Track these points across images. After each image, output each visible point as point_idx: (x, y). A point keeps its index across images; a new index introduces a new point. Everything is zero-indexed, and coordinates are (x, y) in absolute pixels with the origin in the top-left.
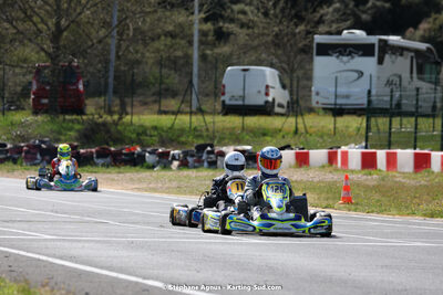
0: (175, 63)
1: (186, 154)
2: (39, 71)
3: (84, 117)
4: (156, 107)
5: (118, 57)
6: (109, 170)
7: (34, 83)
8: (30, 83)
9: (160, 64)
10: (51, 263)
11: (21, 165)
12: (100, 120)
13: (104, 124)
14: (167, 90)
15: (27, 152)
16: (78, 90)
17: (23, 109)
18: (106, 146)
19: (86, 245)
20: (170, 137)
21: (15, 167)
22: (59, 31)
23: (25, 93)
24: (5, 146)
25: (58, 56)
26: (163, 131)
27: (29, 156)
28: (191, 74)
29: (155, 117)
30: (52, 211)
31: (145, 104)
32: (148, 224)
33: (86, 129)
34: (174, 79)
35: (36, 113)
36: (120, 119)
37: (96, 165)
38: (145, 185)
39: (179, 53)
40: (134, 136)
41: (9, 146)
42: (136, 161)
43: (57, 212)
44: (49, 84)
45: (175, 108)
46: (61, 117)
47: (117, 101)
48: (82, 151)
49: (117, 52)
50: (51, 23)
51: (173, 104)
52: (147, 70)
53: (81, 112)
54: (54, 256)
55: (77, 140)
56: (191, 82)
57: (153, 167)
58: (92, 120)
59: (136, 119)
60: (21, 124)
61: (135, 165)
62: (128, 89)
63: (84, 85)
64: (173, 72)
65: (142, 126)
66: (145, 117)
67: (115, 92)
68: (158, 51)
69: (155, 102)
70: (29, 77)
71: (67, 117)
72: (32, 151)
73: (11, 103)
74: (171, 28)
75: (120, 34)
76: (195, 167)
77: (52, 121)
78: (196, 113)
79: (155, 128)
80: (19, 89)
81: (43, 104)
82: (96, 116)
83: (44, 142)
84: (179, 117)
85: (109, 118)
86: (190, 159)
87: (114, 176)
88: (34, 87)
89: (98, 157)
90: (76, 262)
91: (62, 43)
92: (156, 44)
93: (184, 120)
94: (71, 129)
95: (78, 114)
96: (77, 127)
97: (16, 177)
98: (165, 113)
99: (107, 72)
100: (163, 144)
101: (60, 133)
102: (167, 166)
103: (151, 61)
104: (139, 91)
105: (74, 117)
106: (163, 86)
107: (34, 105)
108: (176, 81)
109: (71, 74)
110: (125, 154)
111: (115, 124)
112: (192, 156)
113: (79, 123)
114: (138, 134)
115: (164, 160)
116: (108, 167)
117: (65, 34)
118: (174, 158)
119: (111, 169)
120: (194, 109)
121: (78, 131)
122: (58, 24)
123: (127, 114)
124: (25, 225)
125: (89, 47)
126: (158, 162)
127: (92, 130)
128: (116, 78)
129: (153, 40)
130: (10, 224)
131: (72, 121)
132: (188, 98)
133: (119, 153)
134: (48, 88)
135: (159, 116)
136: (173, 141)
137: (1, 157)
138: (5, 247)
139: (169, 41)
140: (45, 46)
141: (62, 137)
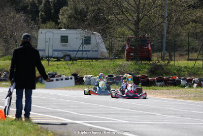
0: (196, 35)
1: (200, 80)
2: (129, 40)
3: (151, 62)
4: (187, 57)
5: (168, 33)
6: (162, 88)
7: (127, 45)
8: (125, 46)
9: (189, 35)
11: (120, 86)
12: (159, 64)
13: (161, 66)
14: (193, 49)
16: (148, 48)
17: (123, 58)
18: (161, 76)
20: (194, 72)
22: (139, 20)
23: (123, 51)
25: (138, 32)
26: (189, 68)
29: (186, 62)
30: (130, 109)
31: (181, 55)
32: (175, 115)
33: (152, 68)
35: (128, 60)
36: (168, 63)
37: (156, 85)
38: (178, 96)
39: (198, 30)
40: (175, 71)
41: (114, 76)
42: (176, 84)
44: (133, 46)
45: (196, 58)
46: (140, 62)
47: (168, 54)
48: (150, 79)
49: (167, 30)
50: (135, 16)
51: (195, 55)
52: (183, 39)
55: (147, 73)
57: (185, 86)
58: (155, 64)
59: (176, 63)
60: (120, 66)
61: (176, 86)
62: (173, 48)
63: (151, 47)
64: (196, 39)
65: (179, 66)
66: (180, 62)
67: (166, 50)
68: (188, 29)
69: (187, 54)
70: (125, 43)
71: (143, 62)
73: (117, 55)
74: (194, 18)
75: (169, 21)
77: (135, 64)
79: (185, 67)
80: (120, 49)
81: (131, 56)
82: (157, 62)
84: (197, 62)
85: (163, 63)
86: (202, 83)
87: (164, 91)
88: (127, 47)
89: (157, 82)
91: (140, 25)
92: (187, 26)
93: (200, 63)
94: (145, 68)
96: (148, 67)
98: (191, 60)
99: (162, 40)
100: (190, 75)
101: (139, 70)
102: (191, 86)
103: (184, 35)
104: (179, 49)
105: (147, 62)
106: (190, 47)
107: (127, 56)
108: (197, 44)
109: (145, 41)
110: (171, 80)
111: (166, 65)
113: (148, 65)
114: (177, 71)
115: (190, 83)
116: (162, 86)
117: (142, 21)
118: (194, 82)
119: (164, 88)
121: (148, 69)
122: (138, 16)
123: (172, 60)
125: (153, 28)
126: (187, 84)
127: (155, 68)
128: (167, 43)
129: (185, 24)
130: (108, 116)
131: (145, 64)
133: (168, 80)
134: (133, 48)
135: (188, 62)
136: (194, 74)
137: (111, 81)
138: (102, 126)
139: (194, 25)
140: (132, 27)
141: (140, 72)
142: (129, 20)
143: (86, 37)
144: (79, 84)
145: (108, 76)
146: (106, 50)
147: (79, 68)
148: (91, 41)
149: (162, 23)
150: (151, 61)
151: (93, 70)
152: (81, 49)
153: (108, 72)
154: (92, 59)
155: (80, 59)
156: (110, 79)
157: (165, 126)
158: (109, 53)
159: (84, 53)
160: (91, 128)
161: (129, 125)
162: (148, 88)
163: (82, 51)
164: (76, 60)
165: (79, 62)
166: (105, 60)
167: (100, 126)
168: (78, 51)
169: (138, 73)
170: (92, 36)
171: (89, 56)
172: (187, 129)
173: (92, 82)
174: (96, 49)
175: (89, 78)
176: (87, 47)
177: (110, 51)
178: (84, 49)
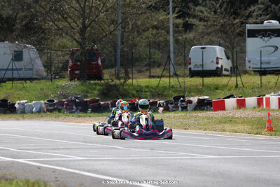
0: (159, 45)
1: (167, 102)
2: (73, 53)
3: (102, 82)
4: (148, 73)
5: (122, 43)
7: (70, 61)
8: (67, 62)
9: (149, 46)
10: (82, 175)
11: (64, 113)
12: (113, 83)
13: (115, 86)
14: (154, 62)
15: (67, 105)
16: (98, 64)
17: (64, 77)
19: (105, 162)
20: (157, 92)
21: (60, 114)
22: (85, 27)
23: (64, 68)
24: (54, 101)
25: (85, 43)
26: (152, 88)
27: (68, 107)
28: (169, 51)
29: (148, 80)
30: (83, 142)
31: (140, 72)
33: (104, 89)
34: (158, 55)
35: (70, 80)
36: (125, 82)
39: (161, 39)
40: (134, 92)
41: (55, 101)
42: (136, 108)
43: (86, 142)
44: (79, 61)
45: (160, 74)
46: (88, 82)
47: (123, 71)
48: (102, 103)
49: (122, 39)
50: (80, 22)
51: (158, 71)
52: (141, 50)
53: (100, 78)
54: (84, 170)
55: (98, 95)
56: (169, 57)
58: (107, 83)
59: (135, 82)
60: (62, 87)
61: (135, 111)
62: (129, 62)
63: (101, 61)
64: (157, 50)
65: (139, 86)
66: (140, 80)
67: (121, 65)
68: (147, 37)
69: (147, 70)
70: (67, 57)
71: (92, 82)
72: (70, 104)
73: (56, 74)
74: (156, 23)
75: (123, 28)
76: (173, 111)
77: (82, 85)
78: (173, 77)
79: (147, 87)
80: (61, 65)
81: (76, 74)
82: (110, 81)
83: (77, 98)
84: (162, 79)
85: (118, 82)
86: (170, 106)
88: (71, 63)
89: (111, 107)
90: (98, 174)
91: (87, 35)
92: (146, 34)
93: (165, 81)
94: (95, 89)
95: (98, 80)
96: (98, 87)
97: (60, 121)
98: (153, 77)
99: (116, 52)
100: (153, 96)
101: (88, 92)
102: (155, 111)
103: (143, 44)
104: (137, 63)
105: (96, 81)
106: (152, 60)
107: (70, 75)
108: (160, 56)
109: (93, 55)
111: (122, 85)
112: (172, 104)
113: (99, 85)
114: (137, 91)
115: (154, 107)
117: (88, 29)
118: (160, 106)
120: (172, 74)
121: (99, 90)
122: (83, 23)
123: (129, 78)
124: (67, 151)
125: (104, 37)
127: (108, 89)
128: (122, 56)
129: (144, 31)
130: (56, 151)
131: (95, 84)
132: (167, 67)
134: (79, 64)
135: (150, 80)
136: (159, 94)
137: (51, 108)
138: (53, 165)
139: (155, 32)
140: (76, 37)
141: (89, 95)
142: (72, 28)
143: (16, 52)
144: (10, 113)
145: (48, 101)
146: (43, 68)
147: (9, 91)
148: (24, 56)
149: (115, 30)
150: (102, 79)
151: (27, 94)
152: (10, 67)
153: (46, 96)
154: (25, 79)
155: (9, 80)
156: (51, 105)
157: (133, 162)
158: (47, 72)
159: (15, 72)
160: (39, 168)
161: (87, 162)
162: (100, 114)
163: (12, 70)
164: (5, 82)
165: (9, 84)
166: (42, 81)
167: (50, 165)
168: (7, 70)
169: (87, 97)
170: (24, 50)
171: (22, 76)
172: (163, 165)
173: (27, 109)
174: (30, 66)
175: (23, 104)
176: (18, 65)
177: (48, 69)
178: (14, 67)
